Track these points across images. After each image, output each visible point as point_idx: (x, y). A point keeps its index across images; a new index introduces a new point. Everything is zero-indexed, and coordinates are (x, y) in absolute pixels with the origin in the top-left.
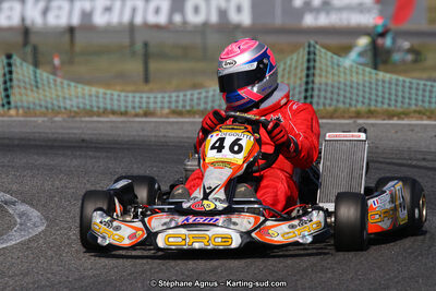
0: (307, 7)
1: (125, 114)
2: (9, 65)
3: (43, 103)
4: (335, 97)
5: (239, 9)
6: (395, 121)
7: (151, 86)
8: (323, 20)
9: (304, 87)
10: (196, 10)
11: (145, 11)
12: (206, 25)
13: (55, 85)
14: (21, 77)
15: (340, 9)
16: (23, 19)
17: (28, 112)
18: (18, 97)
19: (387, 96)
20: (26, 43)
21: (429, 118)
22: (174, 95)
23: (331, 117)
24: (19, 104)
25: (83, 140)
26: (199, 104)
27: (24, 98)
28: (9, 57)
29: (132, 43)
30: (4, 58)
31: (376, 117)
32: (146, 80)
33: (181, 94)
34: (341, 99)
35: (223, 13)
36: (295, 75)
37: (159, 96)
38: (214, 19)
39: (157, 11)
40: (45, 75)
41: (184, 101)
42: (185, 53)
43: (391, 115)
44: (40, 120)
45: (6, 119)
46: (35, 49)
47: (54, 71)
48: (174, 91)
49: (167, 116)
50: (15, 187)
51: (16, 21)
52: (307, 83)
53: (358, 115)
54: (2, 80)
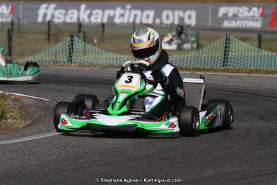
2: (72, 41)
3: (89, 61)
4: (239, 62)
5: (190, 17)
6: (270, 75)
9: (223, 57)
10: (168, 17)
11: (142, 16)
12: (172, 24)
13: (95, 52)
14: (78, 47)
16: (79, 19)
17: (81, 65)
18: (76, 57)
19: (266, 62)
20: (80, 31)
23: (237, 72)
24: (76, 61)
25: (109, 80)
27: (79, 58)
28: (72, 36)
30: (69, 37)
31: (260, 73)
34: (242, 63)
35: (181, 19)
36: (219, 51)
38: (177, 22)
39: (148, 17)
40: (90, 46)
43: (268, 72)
44: (87, 69)
45: (69, 68)
46: (85, 33)
47: (94, 45)
51: (75, 20)
52: (225, 55)
53: (251, 72)
54: (68, 48)
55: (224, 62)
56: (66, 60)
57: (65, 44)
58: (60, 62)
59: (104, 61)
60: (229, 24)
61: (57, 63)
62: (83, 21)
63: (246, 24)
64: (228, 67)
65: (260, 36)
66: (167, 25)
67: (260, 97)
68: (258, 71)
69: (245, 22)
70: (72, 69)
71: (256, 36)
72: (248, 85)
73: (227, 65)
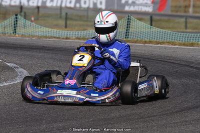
0: (127, 3)
1: (59, 38)
2: (16, 18)
3: (28, 33)
4: (137, 36)
5: (101, 3)
6: (159, 45)
7: (68, 29)
8: (132, 9)
9: (125, 31)
10: (85, 3)
11: (66, 1)
12: (88, 8)
13: (33, 26)
14: (20, 23)
15: (138, 5)
16: (20, 3)
17: (23, 36)
18: (19, 30)
19: (156, 36)
20: (21, 12)
21: (172, 45)
22: (77, 32)
23: (136, 43)
24: (19, 33)
25: (43, 47)
26: (86, 36)
27: (21, 30)
28: (16, 15)
29: (61, 14)
30: (14, 15)
31: (152, 44)
32: (66, 27)
33: (80, 32)
34: (139, 36)
35: (95, 4)
36: (123, 27)
37: (72, 32)
38: (91, 6)
39: (70, 2)
40: (29, 22)
41: (81, 34)
42: (80, 18)
43: (158, 43)
44: (27, 39)
45: (15, 38)
46: (25, 13)
47: (32, 21)
48: (77, 31)
49: (74, 39)
50: (18, 62)
51: (17, 3)
52: (127, 30)
53: (146, 42)
54: (13, 24)
55: (126, 35)
56: (12, 32)
57: (12, 21)
58: (8, 33)
59: (40, 33)
60: (129, 8)
61: (5, 34)
62: (24, 5)
63: (141, 9)
64: (129, 39)
65: (151, 17)
66: (84, 8)
67: (152, 61)
68: (150, 42)
69: (140, 7)
70: (17, 38)
71: (149, 17)
72: (143, 52)
73: (128, 38)
